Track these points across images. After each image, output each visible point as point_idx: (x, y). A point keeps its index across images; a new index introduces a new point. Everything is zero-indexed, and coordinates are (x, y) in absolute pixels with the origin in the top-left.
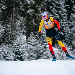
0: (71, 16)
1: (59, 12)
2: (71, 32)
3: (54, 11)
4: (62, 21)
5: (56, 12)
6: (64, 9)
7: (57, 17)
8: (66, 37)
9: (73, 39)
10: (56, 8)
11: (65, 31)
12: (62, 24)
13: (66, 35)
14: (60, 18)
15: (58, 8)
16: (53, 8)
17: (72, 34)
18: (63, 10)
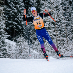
0: (29, 10)
1: (17, 6)
2: (29, 26)
3: (12, 5)
4: (20, 15)
5: (14, 6)
6: (22, 3)
7: (15, 11)
8: (24, 30)
9: (31, 33)
10: (13, 2)
11: (23, 25)
12: (20, 18)
13: (24, 29)
14: (18, 12)
15: (16, 2)
16: (11, 2)
17: (30, 28)
18: (20, 4)
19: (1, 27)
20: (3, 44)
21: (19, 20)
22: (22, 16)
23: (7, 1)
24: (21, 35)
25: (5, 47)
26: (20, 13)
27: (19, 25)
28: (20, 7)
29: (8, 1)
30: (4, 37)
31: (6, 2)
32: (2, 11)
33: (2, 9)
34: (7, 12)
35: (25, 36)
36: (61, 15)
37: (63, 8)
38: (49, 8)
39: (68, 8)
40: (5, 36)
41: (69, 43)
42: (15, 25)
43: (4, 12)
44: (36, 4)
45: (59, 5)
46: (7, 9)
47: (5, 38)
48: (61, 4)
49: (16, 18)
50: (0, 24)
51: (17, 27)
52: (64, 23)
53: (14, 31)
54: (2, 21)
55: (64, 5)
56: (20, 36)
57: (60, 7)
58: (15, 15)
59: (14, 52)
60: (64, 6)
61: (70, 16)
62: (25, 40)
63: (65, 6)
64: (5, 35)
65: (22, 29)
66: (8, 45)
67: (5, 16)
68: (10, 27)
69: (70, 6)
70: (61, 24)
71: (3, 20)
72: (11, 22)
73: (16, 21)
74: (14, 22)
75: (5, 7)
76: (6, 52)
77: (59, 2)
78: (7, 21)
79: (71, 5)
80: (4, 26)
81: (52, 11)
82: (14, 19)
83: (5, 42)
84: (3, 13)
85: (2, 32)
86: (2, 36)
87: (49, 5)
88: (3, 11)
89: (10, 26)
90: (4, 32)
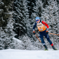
19: (10, 27)
20: (12, 41)
21: (24, 23)
22: (26, 20)
23: (15, 8)
24: (26, 34)
26: (25, 17)
27: (24, 27)
28: (25, 12)
29: (16, 7)
31: (14, 8)
32: (11, 15)
34: (15, 16)
35: (29, 35)
38: (48, 14)
42: (21, 27)
44: (38, 11)
45: (56, 12)
46: (15, 14)
47: (13, 36)
48: (58, 11)
49: (22, 21)
51: (22, 28)
53: (20, 32)
54: (11, 23)
58: (21, 19)
64: (13, 34)
65: (27, 30)
66: (15, 42)
67: (13, 19)
68: (17, 28)
72: (18, 24)
74: (20, 24)
75: (13, 12)
77: (56, 9)
78: (15, 23)
82: (20, 21)
83: (13, 39)
84: (12, 17)
87: (48, 12)
90: (12, 31)
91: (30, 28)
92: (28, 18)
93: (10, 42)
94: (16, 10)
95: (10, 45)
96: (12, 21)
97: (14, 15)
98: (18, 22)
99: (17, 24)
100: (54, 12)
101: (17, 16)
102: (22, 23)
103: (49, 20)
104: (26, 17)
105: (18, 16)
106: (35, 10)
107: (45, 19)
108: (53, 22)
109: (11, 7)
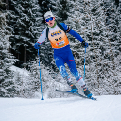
19: (3, 46)
20: (7, 74)
21: (33, 34)
22: (37, 27)
23: (12, 3)
25: (10, 80)
26: (34, 21)
27: (33, 42)
28: (33, 12)
29: (14, 2)
30: (8, 62)
31: (9, 5)
32: (4, 19)
33: (4, 17)
34: (12, 21)
35: (44, 59)
36: (103, 23)
37: (105, 11)
38: (82, 12)
39: (113, 11)
40: (10, 62)
41: (116, 69)
42: (27, 42)
43: (8, 21)
44: (59, 6)
45: (98, 7)
46: (13, 16)
47: (10, 64)
48: (101, 5)
49: (28, 30)
50: (2, 41)
51: (30, 45)
52: (107, 36)
53: (25, 53)
54: (4, 36)
55: (107, 6)
56: (36, 60)
57: (100, 10)
58: (26, 26)
59: (27, 87)
60: (106, 8)
61: (117, 23)
62: (43, 66)
63: (108, 9)
64: (10, 59)
66: (15, 76)
68: (18, 46)
69: (116, 8)
70: (103, 37)
71: (7, 34)
72: (20, 37)
73: (27, 36)
74: (24, 36)
75: (8, 12)
76: (13, 87)
77: (97, 1)
78: (13, 36)
79: (118, 6)
80: (8, 45)
81: (88, 17)
82: (25, 31)
84: (6, 23)
85: (5, 54)
86: (5, 61)
87: (82, 8)
88: (6, 20)
89: (18, 44)
90: (8, 54)
91: (46, 44)
92: (41, 23)
93: (3, 77)
94: (14, 9)
95: (4, 82)
96: (8, 31)
97: (11, 18)
98: (19, 33)
99: (17, 37)
100: (93, 8)
101: (16, 19)
102: (28, 34)
103: (84, 25)
104: (37, 21)
105: (19, 21)
106: (55, 5)
107: (75, 23)
108: (93, 29)
109: (3, 2)
